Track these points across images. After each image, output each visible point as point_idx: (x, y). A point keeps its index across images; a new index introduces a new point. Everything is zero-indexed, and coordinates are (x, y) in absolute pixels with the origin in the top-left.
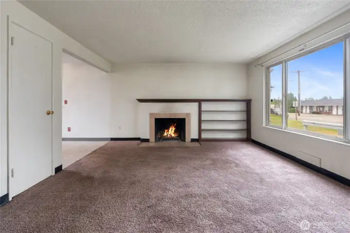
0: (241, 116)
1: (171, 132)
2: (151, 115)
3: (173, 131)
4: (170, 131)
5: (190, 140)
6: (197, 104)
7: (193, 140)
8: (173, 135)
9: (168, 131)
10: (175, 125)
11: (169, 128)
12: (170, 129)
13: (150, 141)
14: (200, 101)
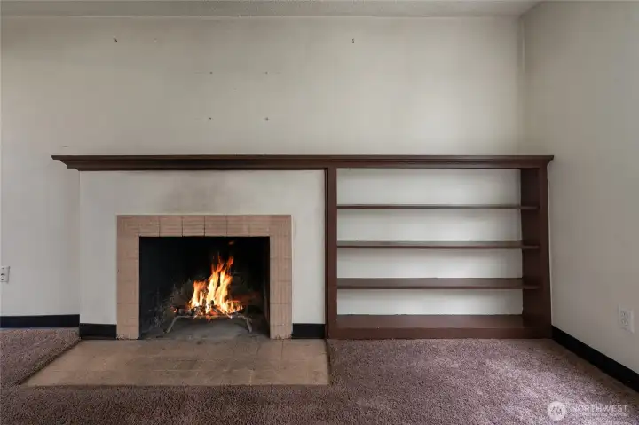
0: (503, 228)
1: (215, 293)
2: (123, 222)
3: (223, 291)
4: (211, 287)
5: (290, 331)
6: (315, 178)
7: (302, 331)
8: (224, 307)
9: (205, 291)
10: (231, 262)
11: (209, 274)
12: (213, 280)
13: (120, 333)
14: (329, 165)
